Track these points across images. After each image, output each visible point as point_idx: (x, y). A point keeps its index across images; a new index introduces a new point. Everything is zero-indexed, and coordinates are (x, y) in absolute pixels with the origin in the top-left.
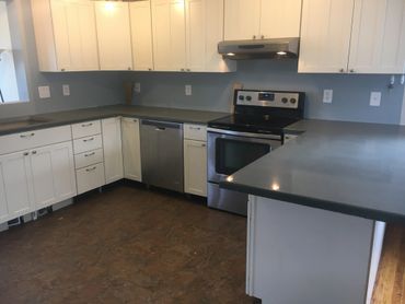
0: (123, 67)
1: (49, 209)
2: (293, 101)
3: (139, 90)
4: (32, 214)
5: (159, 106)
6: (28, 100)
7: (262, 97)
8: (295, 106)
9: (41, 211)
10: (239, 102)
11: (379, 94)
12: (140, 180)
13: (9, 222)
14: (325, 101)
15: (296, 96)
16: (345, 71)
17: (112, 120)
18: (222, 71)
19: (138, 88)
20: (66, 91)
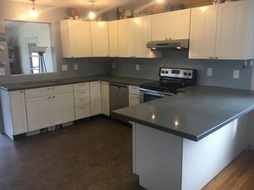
0: (104, 55)
1: (61, 125)
2: (190, 74)
3: (114, 67)
4: (52, 127)
5: (123, 75)
6: (56, 71)
7: (173, 72)
8: (191, 77)
9: (57, 126)
10: (162, 75)
11: (238, 71)
12: (109, 115)
13: (41, 130)
14: (208, 75)
15: (191, 72)
16: (213, 58)
17: (96, 82)
18: (151, 57)
19: (114, 66)
20: (76, 67)
